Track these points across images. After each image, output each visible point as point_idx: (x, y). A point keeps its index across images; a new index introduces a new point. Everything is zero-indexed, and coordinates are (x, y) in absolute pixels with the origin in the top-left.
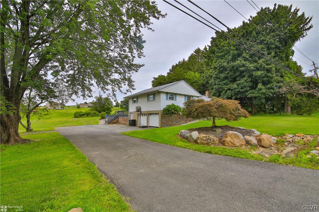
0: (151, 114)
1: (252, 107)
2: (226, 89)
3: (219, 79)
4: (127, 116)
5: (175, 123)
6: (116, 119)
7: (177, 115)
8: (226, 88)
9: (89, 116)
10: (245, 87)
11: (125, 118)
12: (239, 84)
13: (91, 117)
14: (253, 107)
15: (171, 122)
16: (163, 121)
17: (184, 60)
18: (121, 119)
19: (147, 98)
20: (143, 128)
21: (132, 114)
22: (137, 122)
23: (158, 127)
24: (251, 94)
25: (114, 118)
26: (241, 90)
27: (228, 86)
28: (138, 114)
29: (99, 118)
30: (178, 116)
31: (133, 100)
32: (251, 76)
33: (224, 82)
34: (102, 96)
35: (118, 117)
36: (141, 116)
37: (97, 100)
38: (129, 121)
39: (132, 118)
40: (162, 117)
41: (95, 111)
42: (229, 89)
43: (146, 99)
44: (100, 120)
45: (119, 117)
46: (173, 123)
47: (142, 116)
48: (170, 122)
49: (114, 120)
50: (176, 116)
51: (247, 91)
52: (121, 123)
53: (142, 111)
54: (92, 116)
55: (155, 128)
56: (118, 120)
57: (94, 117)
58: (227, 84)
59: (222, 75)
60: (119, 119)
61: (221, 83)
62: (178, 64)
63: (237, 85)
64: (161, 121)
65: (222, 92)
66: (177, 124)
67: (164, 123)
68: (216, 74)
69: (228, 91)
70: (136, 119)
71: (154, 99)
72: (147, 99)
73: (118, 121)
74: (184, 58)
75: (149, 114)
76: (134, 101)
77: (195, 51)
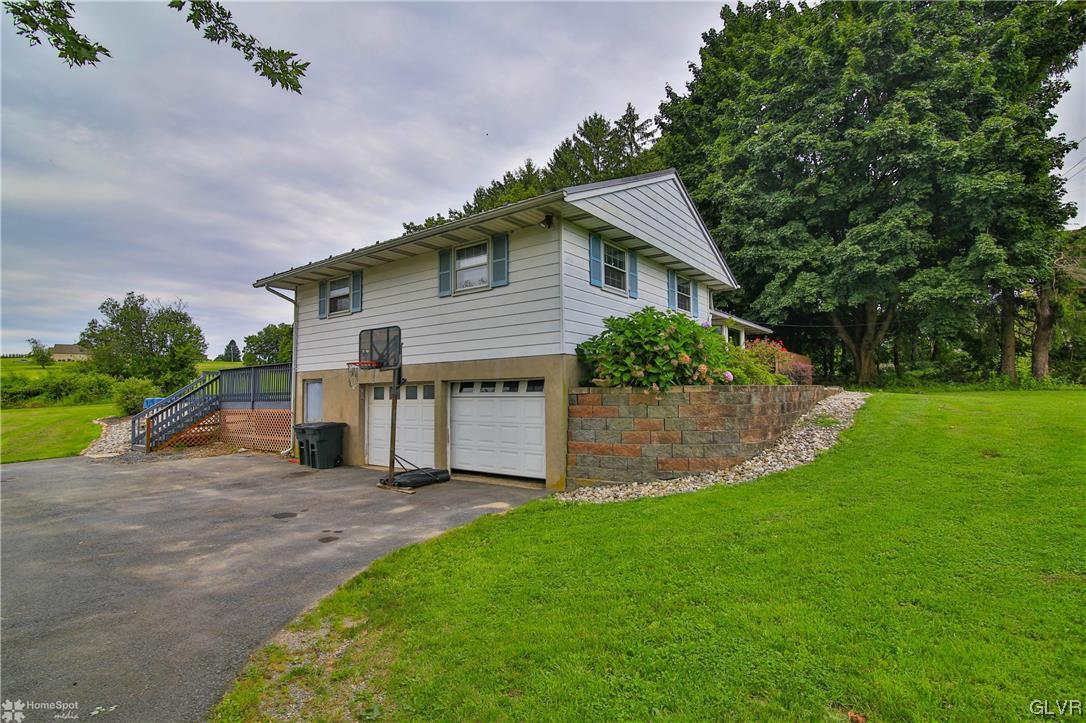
0: (468, 385)
1: (859, 354)
2: (794, 264)
3: (763, 215)
4: (284, 397)
5: (699, 452)
6: (211, 420)
7: (708, 389)
8: (791, 259)
9: (65, 400)
10: (903, 252)
11: (266, 409)
12: (869, 239)
13: (76, 403)
14: (863, 353)
15: (663, 440)
16: (590, 435)
17: (529, 166)
18: (237, 418)
19: (435, 273)
20: (415, 485)
21: (313, 388)
22: (355, 438)
23: (542, 481)
24: (928, 289)
25: (191, 414)
26: (881, 269)
27: (803, 253)
28: (362, 386)
29: (110, 408)
30: (713, 395)
31: (322, 295)
32: (937, 200)
33: (786, 231)
34: (142, 300)
35: (218, 409)
36: (402, 401)
37: (113, 322)
38: (301, 431)
39: (317, 411)
40: (571, 403)
41: (102, 377)
42: (806, 267)
43: (429, 279)
44: (111, 421)
45: (228, 406)
46: (678, 448)
47: (412, 395)
48: (656, 444)
49: (196, 422)
50: (698, 396)
51: (905, 274)
52: (242, 442)
53: (405, 361)
54: (83, 400)
55: (512, 484)
56: (221, 425)
57: (91, 402)
58: (793, 241)
59: (781, 200)
60: (229, 418)
61: (771, 236)
62: (503, 183)
63: (859, 243)
64: (569, 436)
65: (769, 278)
66: (715, 456)
67: (602, 452)
68: (742, 195)
69: (804, 274)
70: (350, 419)
71: (500, 275)
72: (436, 283)
73: (224, 429)
74: (529, 160)
75: (453, 384)
76: (334, 301)
77: (582, 126)
